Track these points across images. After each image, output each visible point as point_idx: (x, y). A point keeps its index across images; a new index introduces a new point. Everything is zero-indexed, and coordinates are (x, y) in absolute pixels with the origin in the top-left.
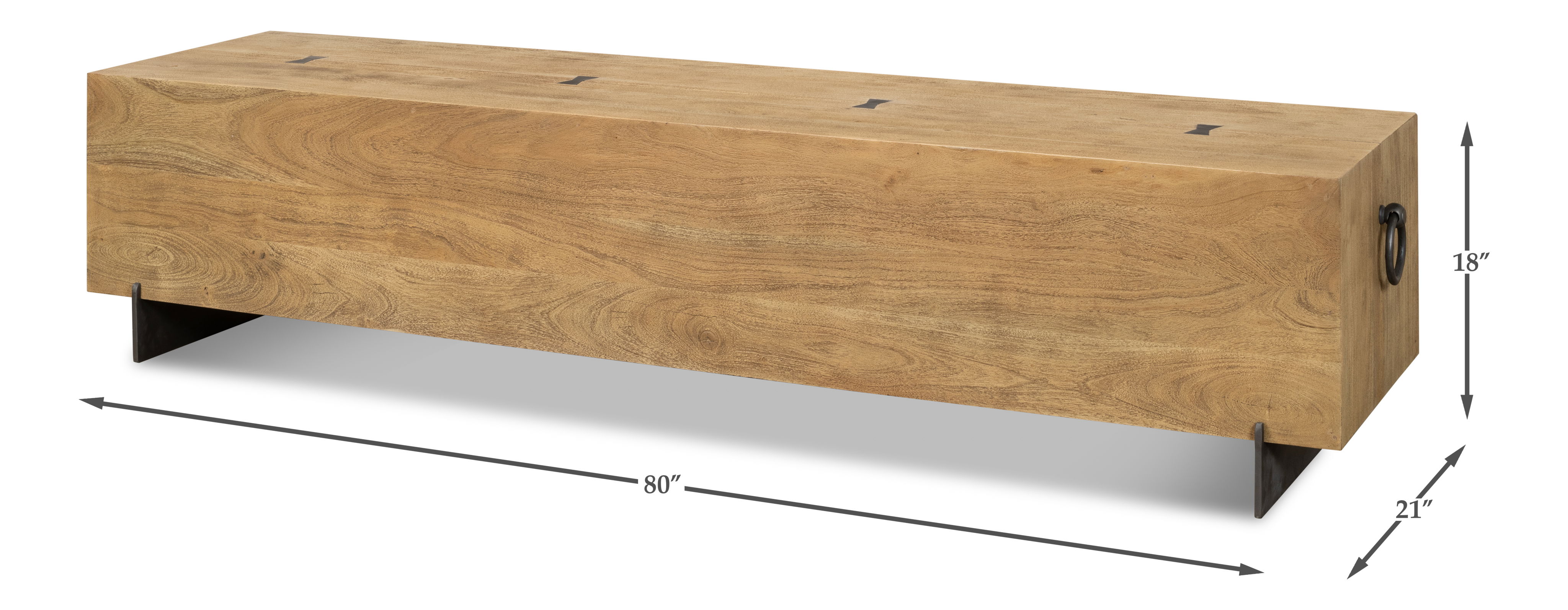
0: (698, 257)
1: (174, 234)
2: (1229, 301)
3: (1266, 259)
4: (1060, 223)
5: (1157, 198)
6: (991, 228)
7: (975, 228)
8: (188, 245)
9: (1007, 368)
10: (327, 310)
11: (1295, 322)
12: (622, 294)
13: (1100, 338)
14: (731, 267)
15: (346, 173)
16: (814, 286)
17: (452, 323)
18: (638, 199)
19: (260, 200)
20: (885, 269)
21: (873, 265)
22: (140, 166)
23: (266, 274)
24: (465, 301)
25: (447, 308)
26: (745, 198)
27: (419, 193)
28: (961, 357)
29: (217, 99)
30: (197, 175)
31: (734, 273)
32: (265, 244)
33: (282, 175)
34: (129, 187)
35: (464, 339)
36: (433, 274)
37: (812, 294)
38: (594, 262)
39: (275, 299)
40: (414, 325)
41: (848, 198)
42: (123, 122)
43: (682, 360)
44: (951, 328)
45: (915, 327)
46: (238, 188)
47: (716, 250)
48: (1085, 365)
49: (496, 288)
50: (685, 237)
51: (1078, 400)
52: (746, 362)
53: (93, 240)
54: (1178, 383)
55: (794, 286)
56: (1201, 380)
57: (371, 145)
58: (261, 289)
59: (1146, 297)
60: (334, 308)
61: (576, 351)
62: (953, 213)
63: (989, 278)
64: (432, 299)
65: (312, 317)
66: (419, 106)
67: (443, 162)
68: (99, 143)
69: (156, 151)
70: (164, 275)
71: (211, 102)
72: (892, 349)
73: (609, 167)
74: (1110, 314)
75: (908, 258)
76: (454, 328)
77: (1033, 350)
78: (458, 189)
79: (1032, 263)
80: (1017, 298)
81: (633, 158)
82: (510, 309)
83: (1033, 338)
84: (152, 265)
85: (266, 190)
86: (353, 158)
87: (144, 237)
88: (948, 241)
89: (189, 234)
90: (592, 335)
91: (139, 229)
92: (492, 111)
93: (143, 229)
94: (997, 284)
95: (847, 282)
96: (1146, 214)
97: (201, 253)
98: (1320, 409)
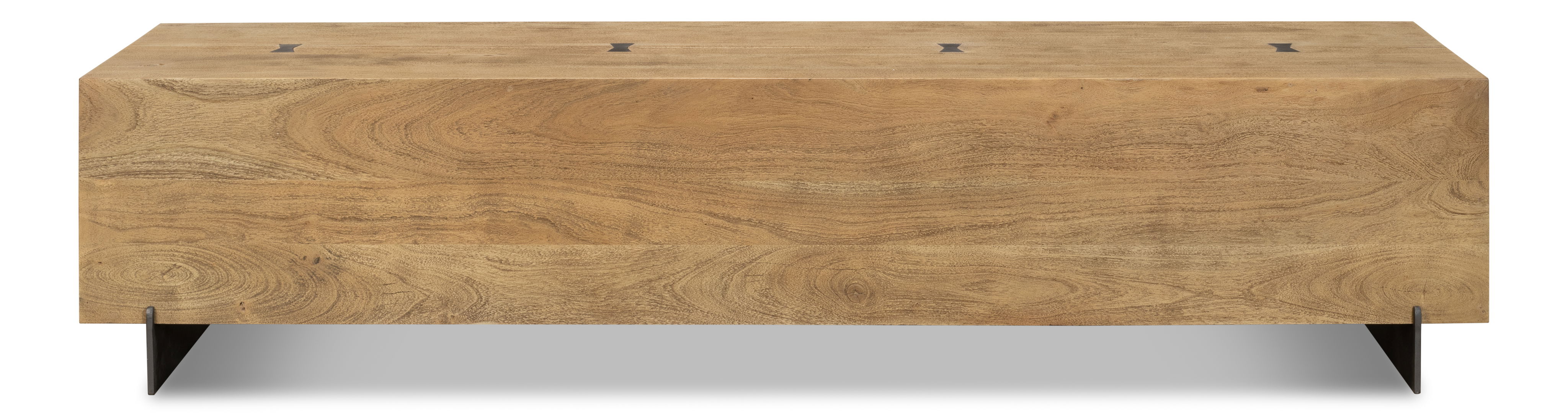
0: (844, 211)
1: (199, 247)
2: (1387, 198)
3: (1422, 156)
4: (1225, 142)
5: (1319, 110)
6: (1156, 153)
7: (1140, 154)
8: (218, 258)
9: (1172, 284)
10: (401, 311)
11: (1448, 211)
12: (758, 257)
13: (1264, 246)
14: (880, 218)
15: (424, 162)
16: (972, 227)
17: (556, 307)
18: (777, 159)
19: (314, 200)
20: (1046, 203)
21: (1035, 200)
22: (153, 176)
23: (322, 280)
24: (572, 284)
25: (551, 293)
26: (897, 147)
27: (517, 175)
28: (1126, 279)
29: (256, 94)
30: (230, 180)
31: (885, 223)
32: (320, 247)
33: (343, 171)
34: (138, 201)
35: (571, 323)
36: (533, 259)
37: (970, 235)
38: (725, 228)
39: (334, 306)
40: (510, 315)
41: (1008, 138)
42: (130, 130)
43: (827, 316)
44: (1116, 253)
45: (1078, 255)
46: (284, 190)
47: (865, 202)
48: (1249, 273)
49: (609, 266)
50: (829, 192)
51: (1243, 307)
52: (898, 310)
53: (87, 266)
54: (1339, 280)
55: (951, 229)
56: (1361, 274)
57: (457, 129)
58: (315, 297)
59: (1309, 203)
60: (410, 308)
61: (706, 321)
62: (1118, 142)
63: (1155, 201)
64: (532, 285)
65: (381, 320)
66: (517, 84)
67: (546, 140)
68: (97, 155)
69: (175, 159)
70: (186, 294)
71: (249, 98)
72: (1054, 280)
73: (743, 129)
74: (1275, 223)
75: (1071, 190)
76: (559, 313)
77: (1198, 264)
78: (565, 166)
79: (1197, 182)
80: (1182, 217)
81: (771, 118)
82: (627, 285)
83: (1198, 254)
84: (169, 285)
85: (322, 188)
86: (433, 145)
87: (158, 255)
88: (1113, 170)
89: (219, 246)
90: (723, 302)
91: (150, 246)
92: (606, 82)
93: (156, 247)
94: (1162, 206)
95: (1007, 219)
96: (1309, 126)
97: (235, 265)
98: (1470, 288)
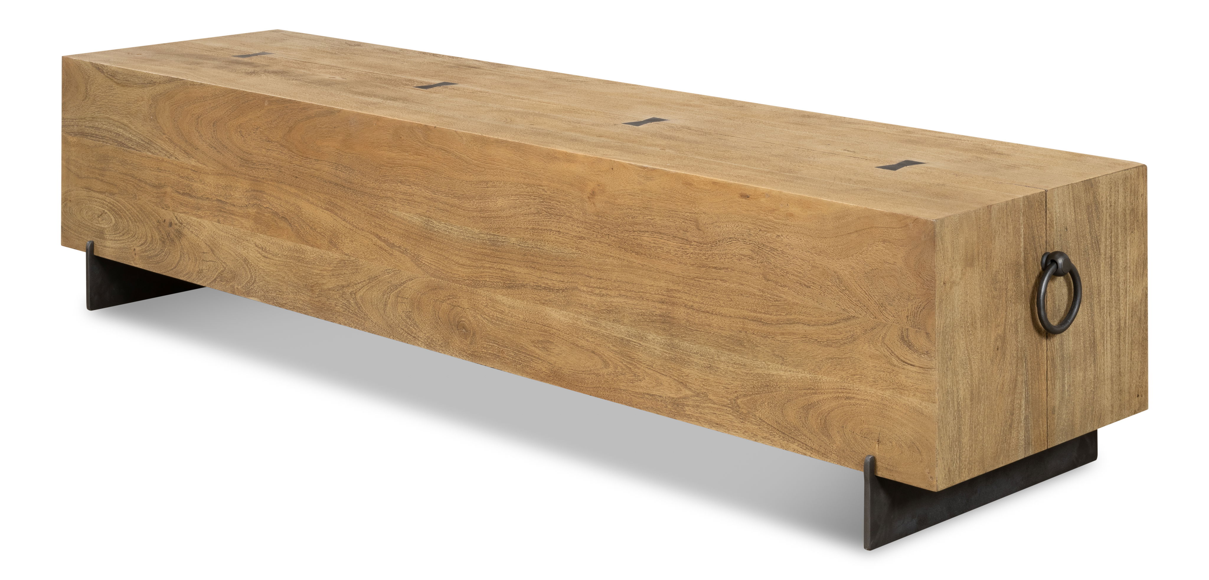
0: (457, 252)
1: (115, 200)
2: (846, 332)
3: (876, 294)
4: (717, 244)
5: (790, 226)
6: (665, 244)
7: (654, 243)
8: (125, 212)
9: (677, 379)
10: (211, 277)
11: (898, 358)
12: (405, 282)
13: (747, 359)
14: (479, 264)
15: (223, 156)
16: (537, 287)
17: (291, 296)
18: (415, 195)
19: (169, 175)
20: (588, 277)
21: (580, 271)
22: (94, 139)
23: (173, 241)
24: (300, 278)
25: (288, 282)
26: (489, 200)
27: (271, 177)
28: (644, 365)
29: (142, 84)
30: (129, 150)
31: (482, 269)
32: (171, 213)
33: (182, 154)
34: (87, 156)
35: (299, 311)
36: (279, 251)
37: (536, 295)
38: (386, 251)
39: (178, 263)
40: (267, 295)
41: (562, 207)
42: (84, 100)
43: (446, 346)
44: (637, 337)
45: (610, 333)
46: (155, 163)
47: (469, 248)
48: (736, 383)
49: (320, 268)
50: (447, 233)
51: (730, 416)
52: (490, 353)
53: (65, 202)
54: (807, 409)
55: (523, 286)
56: (823, 409)
57: (239, 132)
58: (169, 254)
59: (782, 323)
60: (216, 276)
61: (374, 331)
62: (637, 228)
63: (665, 293)
65: (201, 282)
66: (271, 99)
67: (286, 151)
68: (69, 117)
69: (104, 127)
70: (108, 236)
71: (138, 86)
72: (593, 352)
73: (396, 164)
74: (755, 336)
75: (605, 267)
76: (293, 301)
77: (697, 364)
78: (296, 175)
79: (695, 280)
80: (685, 313)
81: (412, 157)
82: (330, 287)
83: (697, 353)
84: (101, 226)
85: (173, 166)
86: (228, 143)
87: (97, 202)
88: (634, 254)
89: (124, 201)
90: (384, 316)
93: (95, 194)
94: (670, 298)
95: (562, 285)
96: (782, 241)
97: (132, 218)
98: (919, 448)
